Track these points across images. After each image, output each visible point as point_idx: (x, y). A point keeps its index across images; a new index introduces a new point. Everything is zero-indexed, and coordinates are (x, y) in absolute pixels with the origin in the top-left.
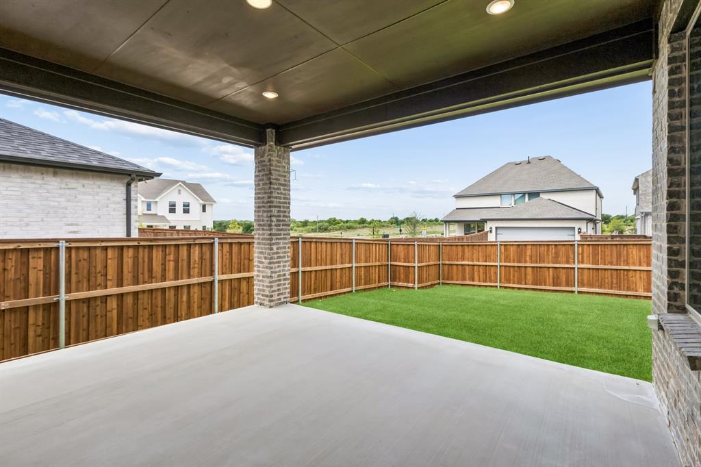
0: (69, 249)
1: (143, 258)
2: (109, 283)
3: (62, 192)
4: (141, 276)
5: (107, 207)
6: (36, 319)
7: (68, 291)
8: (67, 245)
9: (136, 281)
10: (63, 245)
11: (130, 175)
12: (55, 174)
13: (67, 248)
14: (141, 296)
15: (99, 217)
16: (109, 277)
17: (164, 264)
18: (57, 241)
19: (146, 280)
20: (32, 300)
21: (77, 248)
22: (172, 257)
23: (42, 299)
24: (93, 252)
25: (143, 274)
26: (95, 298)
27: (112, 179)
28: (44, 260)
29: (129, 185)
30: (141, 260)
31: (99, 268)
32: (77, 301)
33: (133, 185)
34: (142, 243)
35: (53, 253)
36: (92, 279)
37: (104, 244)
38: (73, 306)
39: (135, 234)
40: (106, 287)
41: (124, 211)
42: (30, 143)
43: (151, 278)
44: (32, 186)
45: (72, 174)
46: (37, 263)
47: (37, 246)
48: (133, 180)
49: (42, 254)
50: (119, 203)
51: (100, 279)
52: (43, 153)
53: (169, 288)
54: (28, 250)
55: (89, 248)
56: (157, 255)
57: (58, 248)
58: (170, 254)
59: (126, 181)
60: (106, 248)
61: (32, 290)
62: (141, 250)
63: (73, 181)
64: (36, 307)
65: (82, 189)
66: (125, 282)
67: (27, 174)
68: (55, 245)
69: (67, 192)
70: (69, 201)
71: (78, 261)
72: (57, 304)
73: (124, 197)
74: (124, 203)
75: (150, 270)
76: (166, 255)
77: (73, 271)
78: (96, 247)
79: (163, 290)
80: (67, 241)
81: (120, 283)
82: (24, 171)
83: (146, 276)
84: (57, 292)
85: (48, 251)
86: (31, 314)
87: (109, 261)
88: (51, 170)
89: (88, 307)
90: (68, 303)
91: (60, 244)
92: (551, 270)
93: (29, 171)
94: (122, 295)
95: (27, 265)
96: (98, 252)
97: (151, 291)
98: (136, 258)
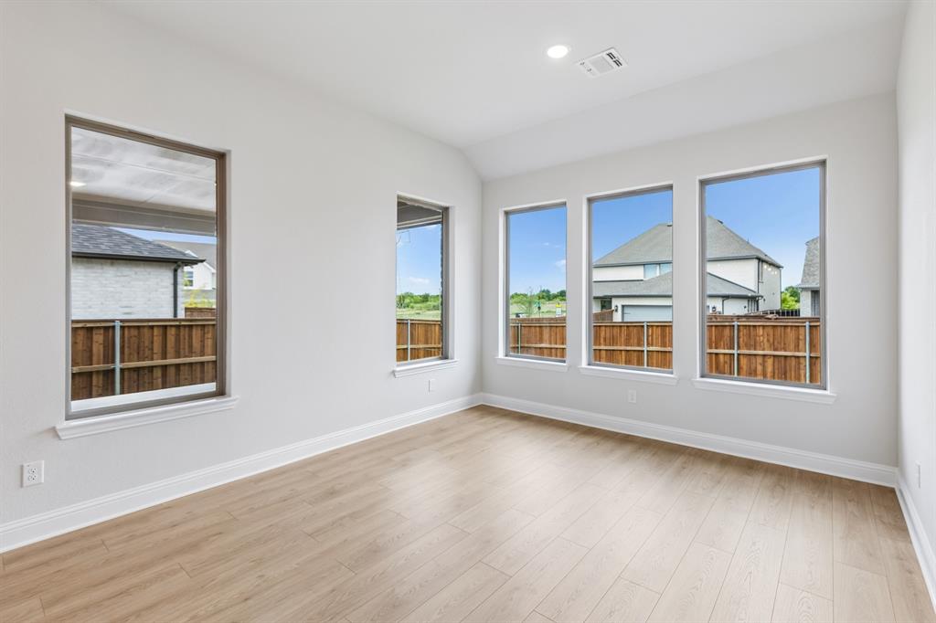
0: (122, 328)
1: (184, 335)
2: (155, 356)
3: (118, 278)
4: (182, 351)
5: (156, 291)
6: (98, 382)
7: (122, 361)
8: (121, 324)
9: (178, 355)
10: (118, 324)
11: (176, 262)
12: (112, 264)
13: (121, 327)
14: (182, 368)
15: (149, 300)
16: (155, 351)
17: (203, 341)
18: (113, 321)
19: (187, 354)
20: (95, 367)
21: (129, 327)
22: (210, 335)
23: (102, 367)
24: (141, 330)
25: (184, 349)
26: (143, 368)
27: (161, 266)
28: (104, 336)
29: (175, 271)
30: (182, 337)
31: (146, 344)
32: (129, 369)
33: (179, 271)
34: (183, 323)
35: (111, 331)
36: (141, 353)
37: (150, 324)
38: (126, 373)
39: (181, 315)
40: (152, 359)
41: (172, 294)
42: (91, 238)
43: (191, 353)
44: (94, 275)
45: (126, 264)
46: (99, 338)
47: (98, 325)
48: (179, 266)
49: (102, 331)
50: (167, 287)
51: (147, 352)
52: (103, 247)
53: (208, 362)
54: (92, 328)
55: (138, 327)
56: (196, 333)
57: (114, 327)
58: (208, 332)
59: (173, 268)
60: (152, 327)
61: (95, 358)
62: (182, 329)
63: (127, 269)
64: (98, 372)
65: (134, 276)
66: (168, 356)
67: (90, 265)
68: (111, 324)
69: (122, 279)
70: (123, 286)
71: (130, 338)
72: (114, 370)
73: (172, 281)
74: (171, 288)
75: (191, 346)
76: (204, 333)
77: (126, 345)
78: (144, 327)
79: (202, 363)
80: (121, 321)
81: (164, 357)
82: (88, 262)
83: (187, 350)
84: (113, 361)
85: (106, 328)
86: (94, 377)
87: (155, 338)
88: (109, 261)
89: (138, 375)
90: (122, 370)
91: (116, 324)
92: (623, 353)
93: (92, 263)
94: (166, 366)
95: (91, 339)
96: (146, 330)
97: (191, 364)
98: (177, 336)
